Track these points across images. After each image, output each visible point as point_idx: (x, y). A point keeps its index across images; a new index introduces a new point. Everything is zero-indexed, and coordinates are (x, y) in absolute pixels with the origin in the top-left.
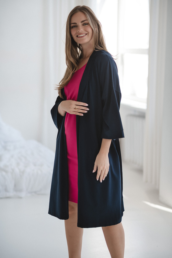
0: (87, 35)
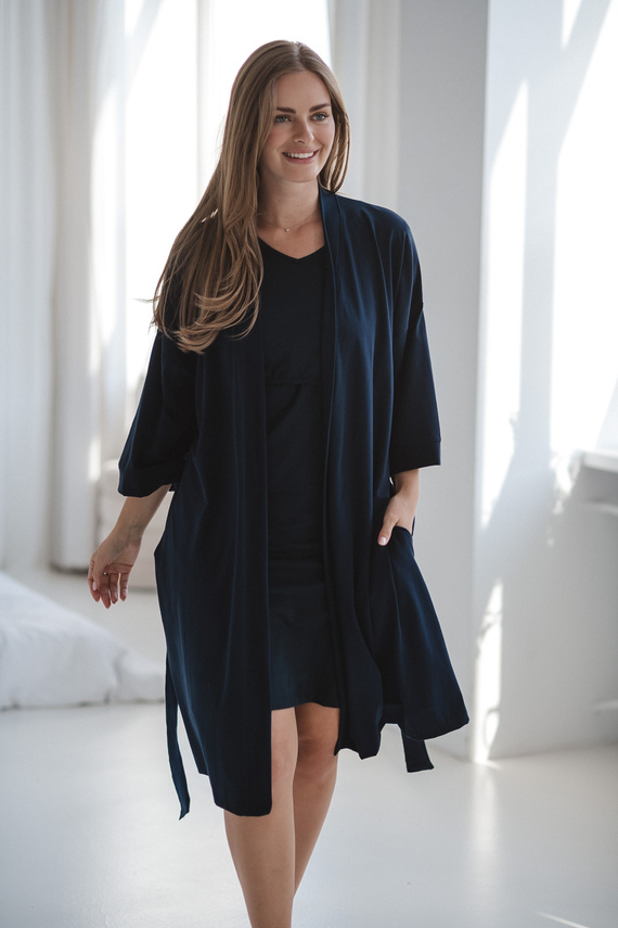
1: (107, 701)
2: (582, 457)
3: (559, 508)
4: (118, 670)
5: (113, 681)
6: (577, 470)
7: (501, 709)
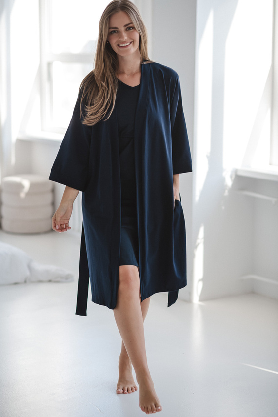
0: (132, 43)
1: (25, 282)
2: (236, 171)
3: (226, 193)
4: (30, 267)
5: (28, 273)
6: (234, 176)
7: (204, 280)
